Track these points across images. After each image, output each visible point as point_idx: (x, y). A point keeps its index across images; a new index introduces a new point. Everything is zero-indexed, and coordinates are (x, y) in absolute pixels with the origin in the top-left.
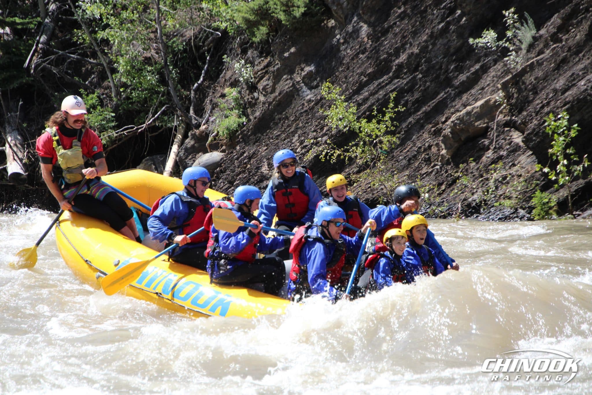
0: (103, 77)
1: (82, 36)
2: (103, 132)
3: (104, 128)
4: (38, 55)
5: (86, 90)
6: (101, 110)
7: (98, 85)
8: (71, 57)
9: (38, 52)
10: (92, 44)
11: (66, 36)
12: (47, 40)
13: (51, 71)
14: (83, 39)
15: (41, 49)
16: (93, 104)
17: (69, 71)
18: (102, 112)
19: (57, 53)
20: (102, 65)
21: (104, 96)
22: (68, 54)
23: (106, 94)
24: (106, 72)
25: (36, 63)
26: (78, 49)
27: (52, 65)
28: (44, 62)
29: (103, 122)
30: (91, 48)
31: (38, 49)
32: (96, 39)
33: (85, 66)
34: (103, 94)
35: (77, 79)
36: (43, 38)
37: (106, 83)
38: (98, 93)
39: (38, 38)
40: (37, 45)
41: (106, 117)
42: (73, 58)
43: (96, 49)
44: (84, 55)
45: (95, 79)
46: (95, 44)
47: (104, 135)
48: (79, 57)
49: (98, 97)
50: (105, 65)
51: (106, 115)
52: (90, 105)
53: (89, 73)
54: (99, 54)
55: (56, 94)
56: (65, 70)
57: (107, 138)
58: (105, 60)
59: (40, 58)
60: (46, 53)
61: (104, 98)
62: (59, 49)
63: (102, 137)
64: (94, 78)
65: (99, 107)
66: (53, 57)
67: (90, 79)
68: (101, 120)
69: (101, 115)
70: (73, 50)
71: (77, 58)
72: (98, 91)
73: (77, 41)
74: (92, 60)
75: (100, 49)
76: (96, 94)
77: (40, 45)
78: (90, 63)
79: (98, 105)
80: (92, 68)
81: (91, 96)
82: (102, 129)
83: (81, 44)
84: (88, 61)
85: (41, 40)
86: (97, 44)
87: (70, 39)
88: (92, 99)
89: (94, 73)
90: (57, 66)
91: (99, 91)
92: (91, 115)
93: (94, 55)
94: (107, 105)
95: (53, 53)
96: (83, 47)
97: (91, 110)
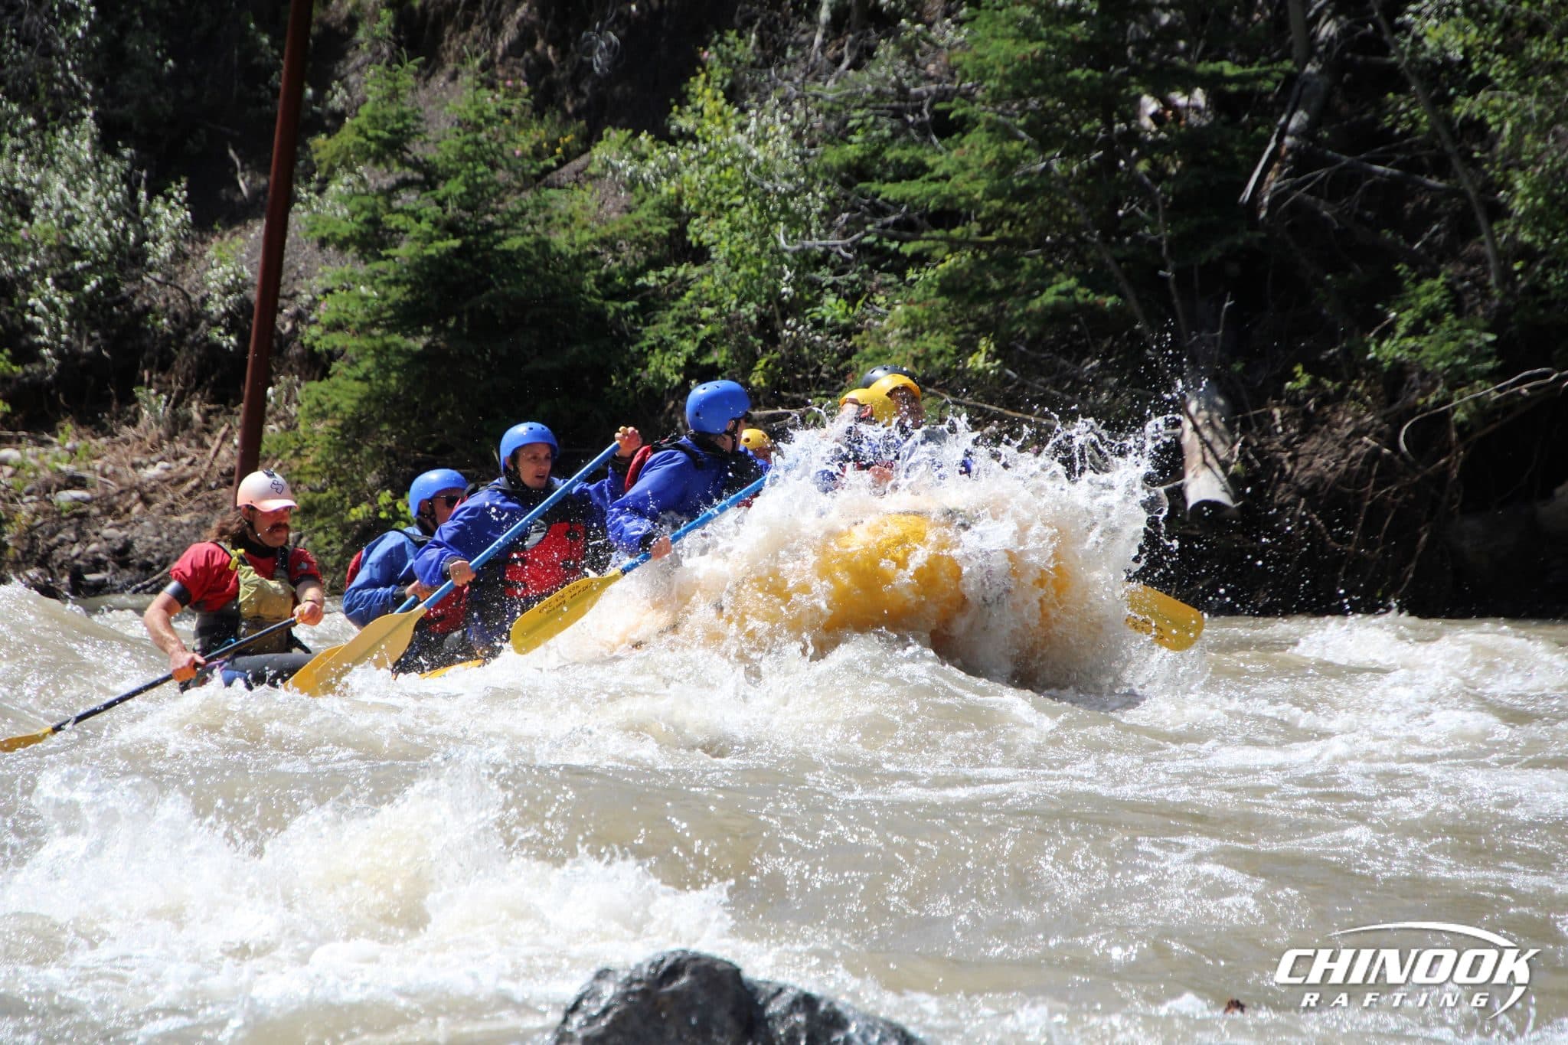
0: (1464, 229)
1: (1406, 110)
2: (1460, 387)
3: (1463, 377)
4: (1281, 169)
5: (1413, 266)
6: (1456, 324)
7: (1448, 253)
8: (1375, 173)
9: (1282, 160)
10: (1437, 136)
11: (1364, 112)
12: (1309, 123)
13: (1316, 213)
14: (1412, 119)
15: (1290, 150)
16: (1433, 305)
17: (1368, 213)
18: (1459, 329)
19: (1334, 161)
20: (1463, 194)
21: (1467, 283)
22: (1366, 164)
23: (1473, 278)
24: (1473, 216)
25: (1276, 189)
26: (1397, 150)
27: (1320, 196)
28: (1299, 186)
29: (1461, 360)
30: (1432, 147)
31: (1284, 150)
32: (1448, 121)
33: (1412, 198)
34: (1462, 279)
35: (1389, 235)
36: (1298, 119)
37: (1472, 248)
38: (1447, 276)
39: (1283, 119)
40: (1280, 140)
41: (1470, 346)
42: (1382, 174)
43: (1449, 148)
44: (1413, 166)
45: (1442, 236)
46: (1444, 135)
47: (1461, 397)
48: (1396, 172)
49: (1449, 286)
50: (1472, 194)
51: (1470, 337)
52: (1425, 310)
53: (1425, 218)
54: (1456, 162)
55: (1329, 277)
56: (1356, 210)
57: (1471, 405)
58: (1471, 181)
59: (1285, 178)
60: (1303, 161)
61: (1466, 290)
62: (1342, 151)
63: (1456, 402)
64: (1437, 232)
65: (1449, 317)
66: (1322, 173)
67: (1426, 236)
68: (1457, 354)
69: (1455, 339)
70: (1382, 152)
71: (1391, 176)
72: (1448, 270)
73: (1394, 127)
74: (1433, 182)
75: (1460, 150)
76: (1442, 279)
77: (1288, 140)
78: (1431, 189)
79: (1446, 310)
80: (1434, 204)
81: (1427, 284)
82: (1458, 379)
83: (1405, 134)
84: (1422, 184)
85: (1293, 124)
86: (1452, 134)
87: (1375, 121)
88: (1430, 291)
89: (1438, 218)
90: (1333, 198)
91: (1450, 271)
92: (1426, 338)
93: (1441, 167)
94: (1472, 309)
95: (1326, 162)
96: (1411, 144)
97: (1428, 323)
